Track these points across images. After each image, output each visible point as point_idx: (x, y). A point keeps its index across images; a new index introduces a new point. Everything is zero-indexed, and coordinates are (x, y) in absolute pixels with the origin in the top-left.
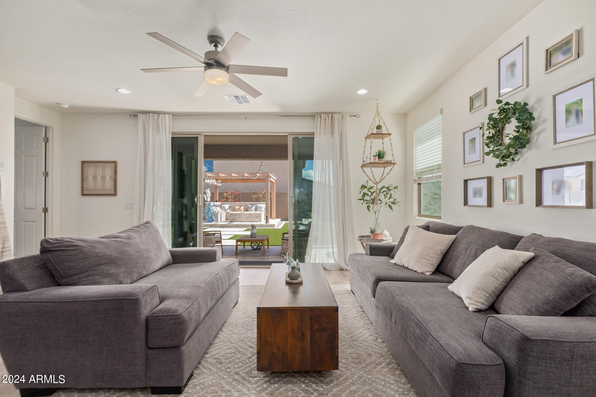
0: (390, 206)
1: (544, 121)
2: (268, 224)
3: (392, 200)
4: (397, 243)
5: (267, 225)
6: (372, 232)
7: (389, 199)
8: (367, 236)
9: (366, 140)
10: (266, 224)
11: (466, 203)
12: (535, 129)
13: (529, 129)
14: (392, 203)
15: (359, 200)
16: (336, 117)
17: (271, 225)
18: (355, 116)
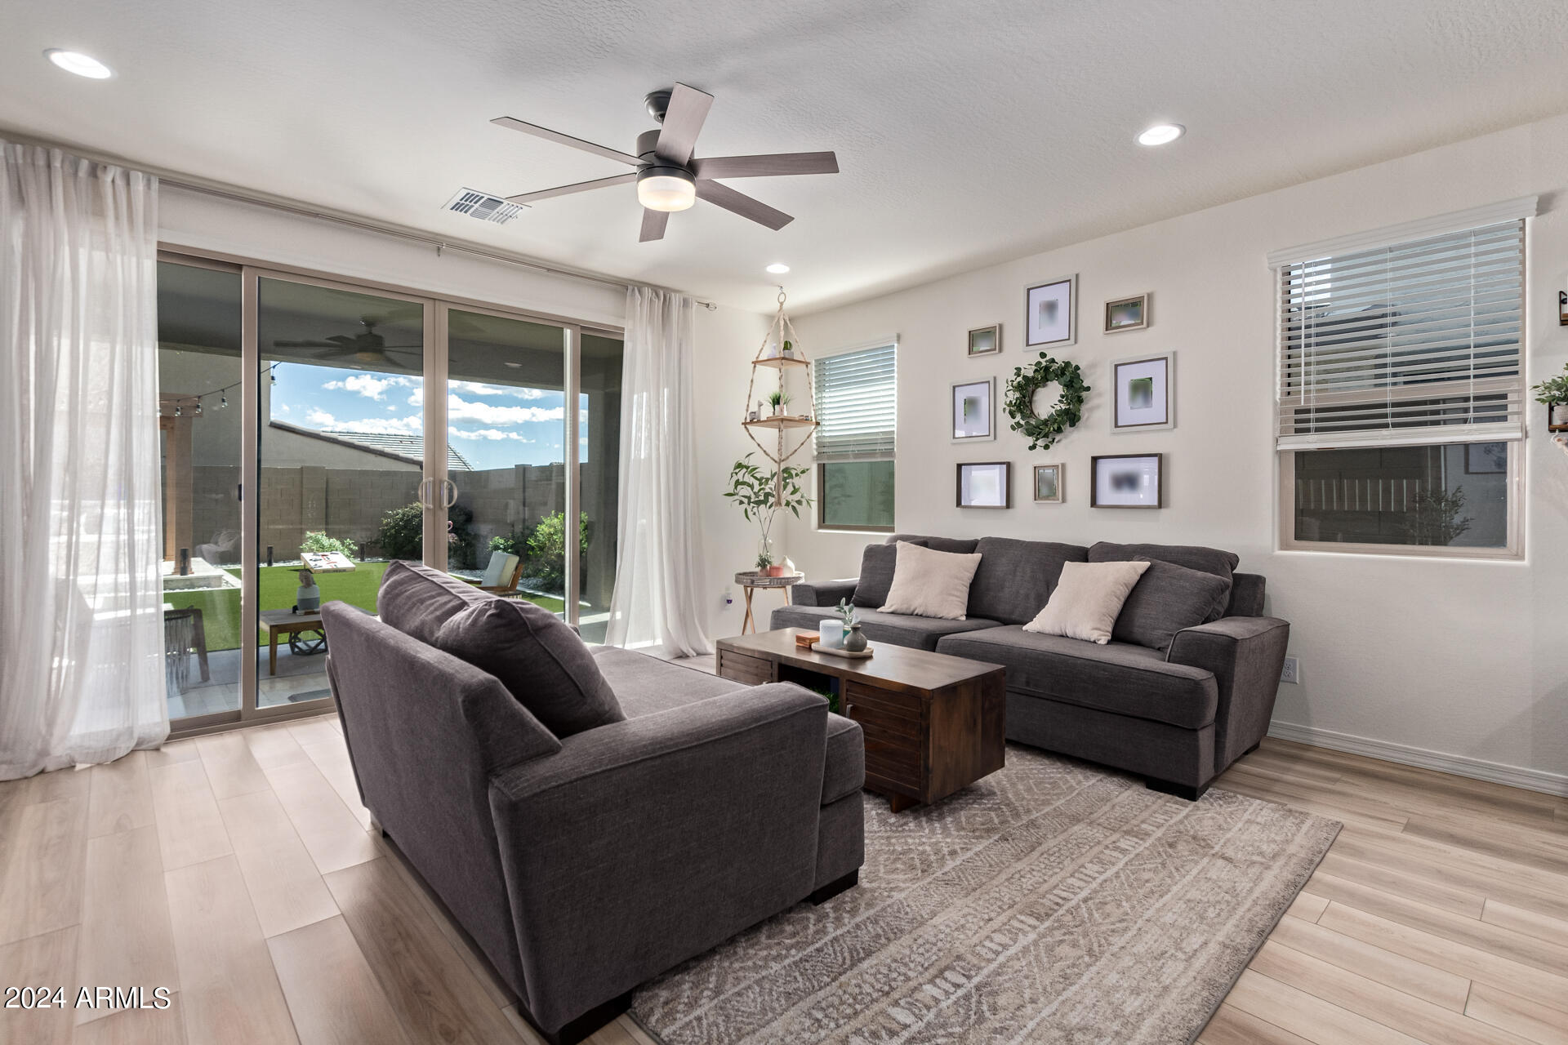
0: (794, 508)
1: (1100, 395)
2: (190, 576)
3: (797, 497)
4: (859, 578)
5: (186, 580)
6: (763, 563)
7: (792, 493)
8: (750, 573)
9: (755, 367)
10: (178, 576)
11: (959, 504)
12: (1087, 403)
13: (1080, 401)
14: (799, 502)
15: (726, 495)
16: (676, 300)
17: (198, 579)
18: (708, 305)
